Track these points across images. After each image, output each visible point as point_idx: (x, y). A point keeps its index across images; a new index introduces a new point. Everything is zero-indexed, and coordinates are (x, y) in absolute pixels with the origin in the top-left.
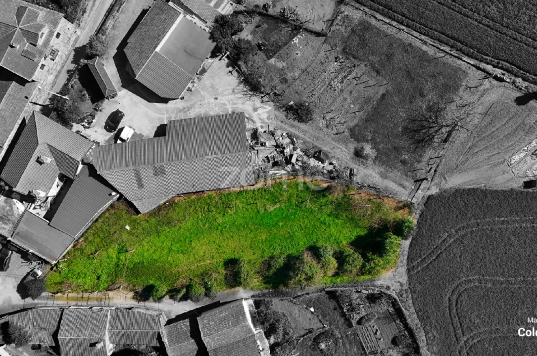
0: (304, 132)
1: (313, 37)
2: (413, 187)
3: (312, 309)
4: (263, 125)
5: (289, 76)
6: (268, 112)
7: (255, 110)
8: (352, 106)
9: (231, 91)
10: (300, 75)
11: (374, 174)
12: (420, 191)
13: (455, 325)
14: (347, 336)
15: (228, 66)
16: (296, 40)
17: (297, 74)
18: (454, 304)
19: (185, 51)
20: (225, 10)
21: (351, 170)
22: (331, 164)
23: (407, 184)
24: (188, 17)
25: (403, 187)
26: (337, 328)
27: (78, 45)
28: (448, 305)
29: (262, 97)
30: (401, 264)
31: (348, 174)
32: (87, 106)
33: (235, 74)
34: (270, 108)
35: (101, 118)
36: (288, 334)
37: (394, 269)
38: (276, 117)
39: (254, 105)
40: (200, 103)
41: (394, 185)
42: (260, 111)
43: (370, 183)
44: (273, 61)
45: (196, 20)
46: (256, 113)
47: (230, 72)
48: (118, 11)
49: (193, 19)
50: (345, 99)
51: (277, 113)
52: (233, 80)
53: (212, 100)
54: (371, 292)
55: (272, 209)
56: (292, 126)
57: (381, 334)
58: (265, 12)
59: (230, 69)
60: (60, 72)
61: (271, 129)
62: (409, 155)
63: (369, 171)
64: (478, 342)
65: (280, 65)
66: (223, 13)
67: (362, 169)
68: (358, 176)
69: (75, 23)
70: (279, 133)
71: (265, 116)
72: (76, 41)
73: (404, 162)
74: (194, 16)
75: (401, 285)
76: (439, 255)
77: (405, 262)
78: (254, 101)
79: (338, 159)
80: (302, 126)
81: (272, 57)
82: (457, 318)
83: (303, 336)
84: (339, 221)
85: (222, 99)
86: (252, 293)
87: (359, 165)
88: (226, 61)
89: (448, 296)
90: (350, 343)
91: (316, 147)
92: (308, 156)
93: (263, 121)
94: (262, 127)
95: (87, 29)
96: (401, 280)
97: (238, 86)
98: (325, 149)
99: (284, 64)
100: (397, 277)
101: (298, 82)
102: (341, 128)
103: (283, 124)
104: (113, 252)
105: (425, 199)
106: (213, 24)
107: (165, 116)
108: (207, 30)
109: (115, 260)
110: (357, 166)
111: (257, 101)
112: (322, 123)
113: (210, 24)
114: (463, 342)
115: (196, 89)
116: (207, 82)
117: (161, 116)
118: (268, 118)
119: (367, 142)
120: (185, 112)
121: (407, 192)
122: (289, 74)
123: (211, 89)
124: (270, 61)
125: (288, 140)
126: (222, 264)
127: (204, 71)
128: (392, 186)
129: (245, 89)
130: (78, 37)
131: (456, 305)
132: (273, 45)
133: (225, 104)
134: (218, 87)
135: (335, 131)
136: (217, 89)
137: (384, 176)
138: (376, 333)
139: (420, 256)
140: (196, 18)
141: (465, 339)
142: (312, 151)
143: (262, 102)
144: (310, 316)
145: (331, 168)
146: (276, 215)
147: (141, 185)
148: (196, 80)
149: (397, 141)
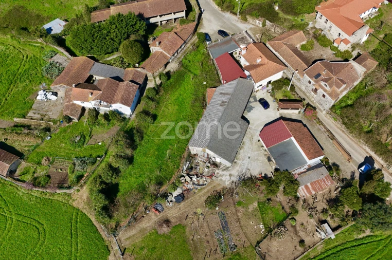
0: (200, 197)
1: (258, 239)
2: (123, 245)
3: (100, 144)
4: (219, 175)
5: (240, 209)
6: (225, 182)
7: (230, 175)
8: (199, 237)
9: (249, 168)
10: (237, 216)
11: (148, 225)
12: (117, 248)
13: (27, 218)
14: (73, 154)
15: (265, 174)
16: (261, 226)
17: (239, 214)
18: (37, 225)
19: (285, 153)
20: (301, 190)
21: (160, 212)
22: (171, 201)
23: (128, 243)
24: (306, 167)
25: (127, 238)
26: (81, 151)
27: (317, 110)
28: (40, 222)
29: (236, 183)
30: (84, 207)
31: (158, 208)
32: (280, 96)
33: (258, 176)
34: (227, 184)
35: (269, 100)
36: (98, 125)
37: (85, 201)
38: (219, 185)
39: (234, 176)
40: (252, 148)
41: (133, 234)
42: (228, 177)
43: (144, 219)
44: (256, 204)
45: (302, 170)
46: (228, 175)
47: (261, 174)
48: (328, 136)
49: (304, 168)
50: (206, 235)
51: (221, 187)
52: (255, 173)
53: (249, 155)
54: (84, 178)
55: (168, 152)
56: (208, 191)
57: (59, 172)
58: (290, 217)
59: (263, 175)
60: (306, 95)
61: (214, 178)
62: (144, 255)
63: (151, 223)
64: (6, 227)
65: (251, 208)
66: (300, 188)
67: (156, 219)
68: (153, 214)
69: (329, 110)
70: (209, 180)
71: (224, 178)
72: (320, 110)
73: (142, 248)
74: (305, 170)
75: (74, 200)
76: (72, 235)
77: (84, 211)
78: (236, 177)
79: (171, 208)
80: (205, 198)
81: (259, 205)
82: (29, 222)
83: (91, 132)
84: (135, 185)
85: (247, 161)
86: (131, 120)
87: (159, 219)
88: (270, 176)
89: (45, 226)
90: (67, 153)
91: (187, 199)
92: (185, 191)
93: (221, 176)
94: (218, 173)
95: (325, 118)
96: (76, 202)
97: (251, 174)
98: (182, 204)
99: (250, 210)
100: (80, 200)
101: (234, 211)
102: (189, 221)
103: (212, 186)
104: (198, 72)
105: (110, 248)
106: (295, 178)
107: (253, 127)
108: (294, 173)
109: (192, 71)
110: (159, 217)
111: (235, 179)
112: (199, 211)
113: (296, 176)
114: (14, 217)
115: (260, 150)
116: (261, 158)
117: (255, 125)
118: (221, 180)
119: (170, 232)
120: (250, 138)
121: (122, 239)
122: (242, 209)
123: (256, 158)
124: (256, 202)
125: (201, 183)
126: (157, 113)
127: (269, 160)
128: (133, 232)
129: (246, 176)
130: (322, 112)
131: (36, 227)
132: (266, 210)
133: (243, 160)
134: (255, 162)
135: (190, 216)
136: (254, 161)
137: (143, 231)
138: (61, 169)
139: (80, 222)
140: (304, 171)
141: (14, 220)
142: (186, 195)
143: (233, 182)
144: (98, 141)
145: (169, 199)
146: (163, 153)
147: (221, 93)
148: (266, 153)
149: (158, 253)
